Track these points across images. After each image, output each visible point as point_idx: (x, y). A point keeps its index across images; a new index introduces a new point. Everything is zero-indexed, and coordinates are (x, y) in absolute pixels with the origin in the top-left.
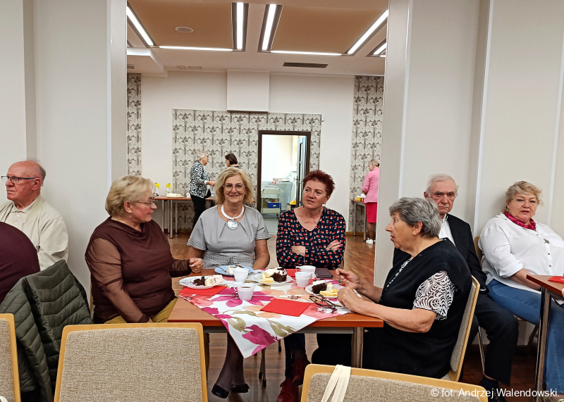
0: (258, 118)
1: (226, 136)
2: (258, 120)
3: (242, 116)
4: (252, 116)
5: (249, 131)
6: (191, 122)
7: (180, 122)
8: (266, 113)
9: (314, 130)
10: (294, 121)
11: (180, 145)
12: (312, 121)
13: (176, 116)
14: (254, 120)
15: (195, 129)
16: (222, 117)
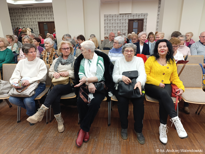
0: (128, 15)
1: (119, 22)
2: (128, 16)
3: (124, 15)
4: (126, 15)
5: (125, 20)
6: (109, 18)
7: (106, 18)
8: (131, 14)
9: (145, 18)
10: (139, 15)
11: (106, 25)
12: (144, 15)
13: (105, 17)
14: (127, 16)
15: (110, 20)
16: (118, 16)
